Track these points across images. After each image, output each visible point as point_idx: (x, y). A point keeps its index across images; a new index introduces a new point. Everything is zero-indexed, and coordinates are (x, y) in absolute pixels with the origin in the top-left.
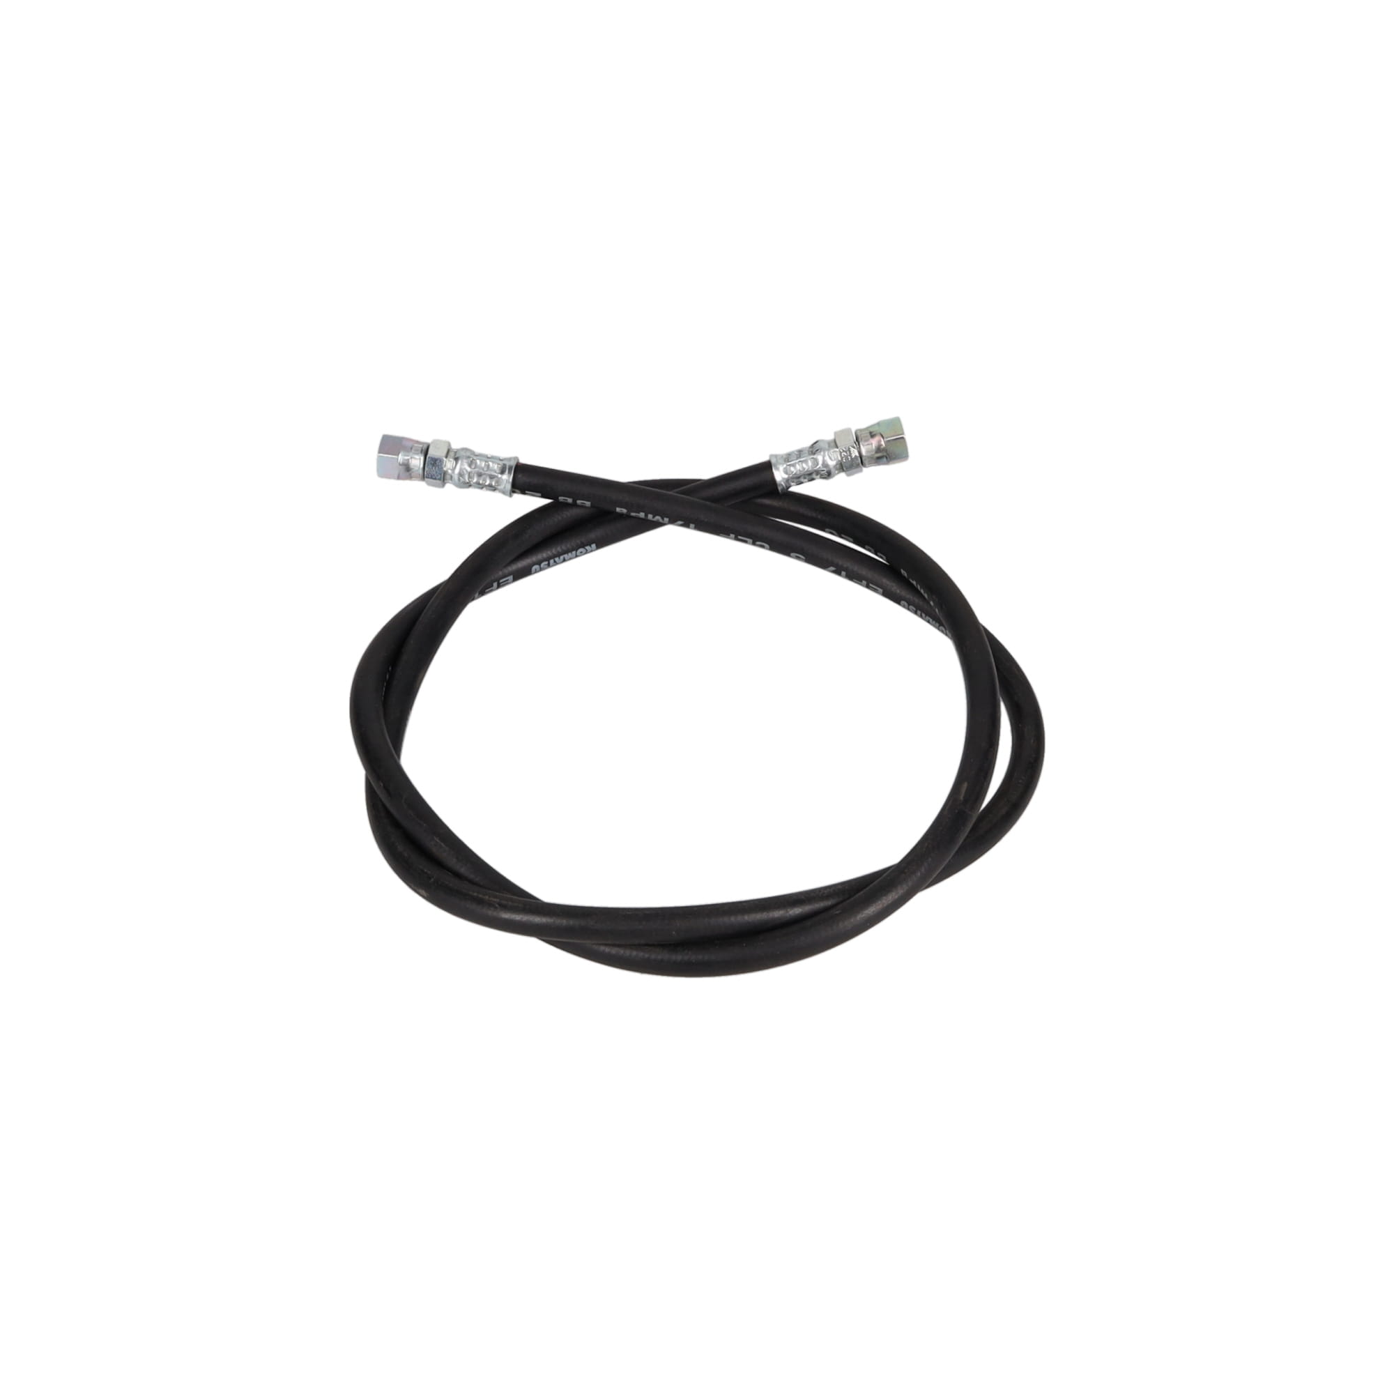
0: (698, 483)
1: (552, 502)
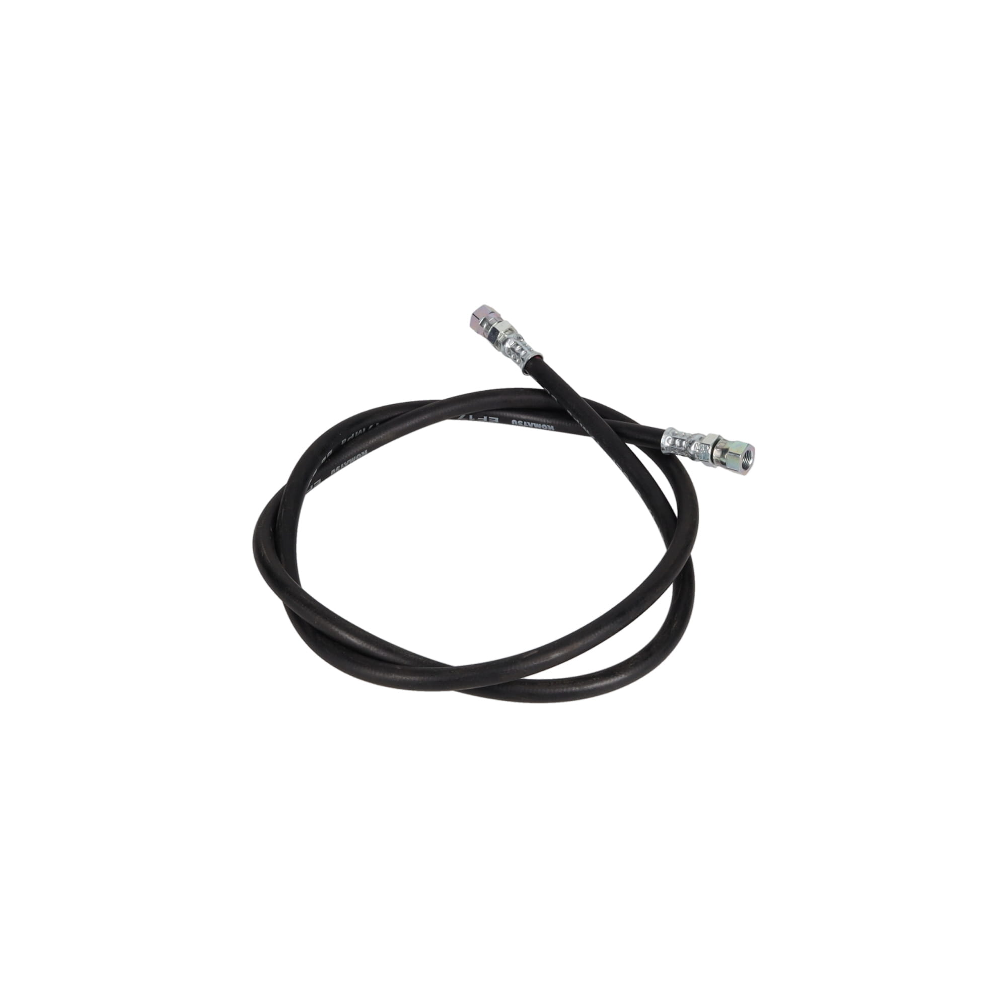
0: (636, 424)
1: (542, 390)
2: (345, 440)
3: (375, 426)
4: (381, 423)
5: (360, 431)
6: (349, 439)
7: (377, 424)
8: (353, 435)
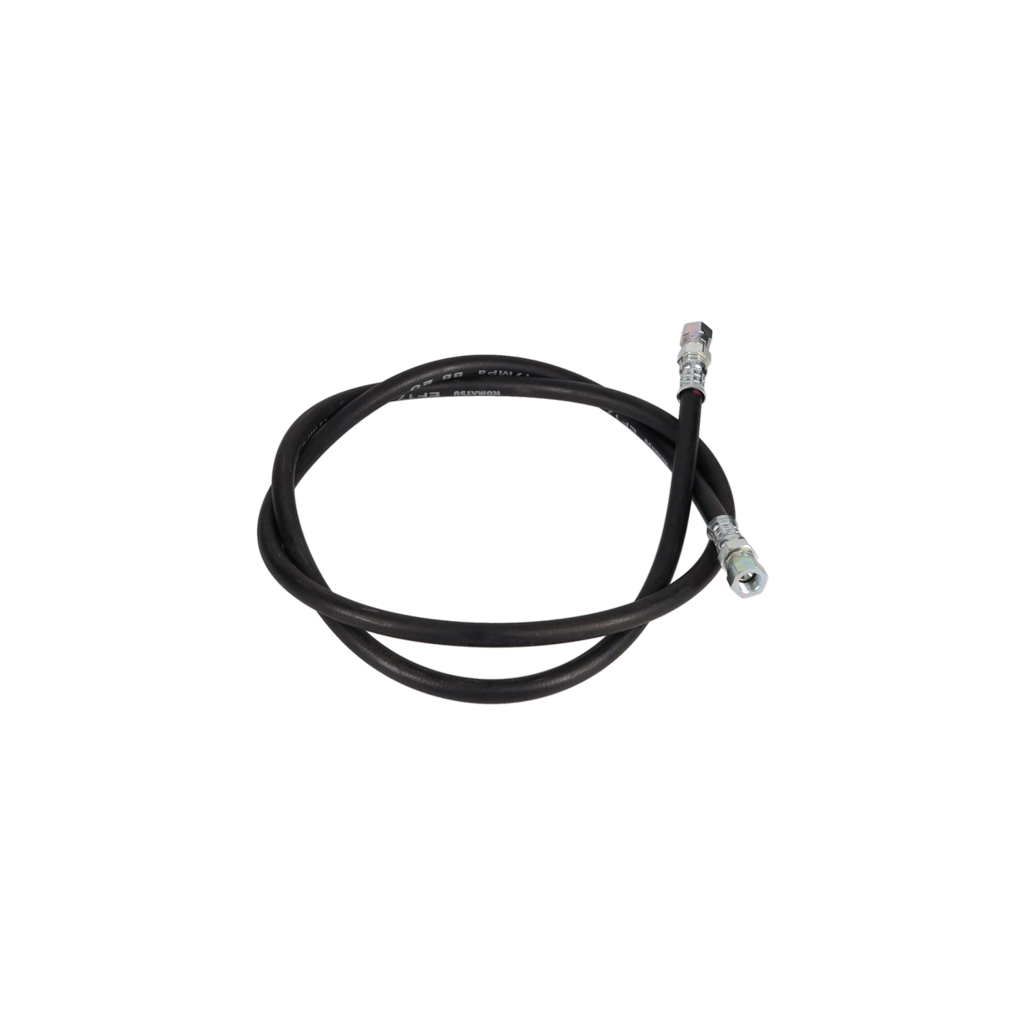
2: (484, 371)
3: (524, 375)
4: (531, 375)
5: (506, 372)
6: (489, 373)
7: (527, 375)
8: (495, 372)
